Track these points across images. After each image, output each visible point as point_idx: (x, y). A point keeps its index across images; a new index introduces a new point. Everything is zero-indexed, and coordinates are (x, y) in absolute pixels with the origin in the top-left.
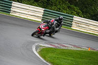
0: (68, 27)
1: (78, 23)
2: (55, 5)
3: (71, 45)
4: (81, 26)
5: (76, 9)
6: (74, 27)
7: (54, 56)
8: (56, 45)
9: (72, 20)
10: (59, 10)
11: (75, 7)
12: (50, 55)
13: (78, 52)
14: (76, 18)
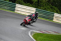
0: (51, 20)
1: (57, 18)
2: (43, 6)
3: (53, 31)
4: (59, 19)
5: (56, 8)
6: (55, 20)
7: (42, 38)
8: (44, 31)
9: (54, 15)
10: (45, 9)
11: (55, 8)
12: (40, 37)
13: (57, 36)
14: (56, 15)
